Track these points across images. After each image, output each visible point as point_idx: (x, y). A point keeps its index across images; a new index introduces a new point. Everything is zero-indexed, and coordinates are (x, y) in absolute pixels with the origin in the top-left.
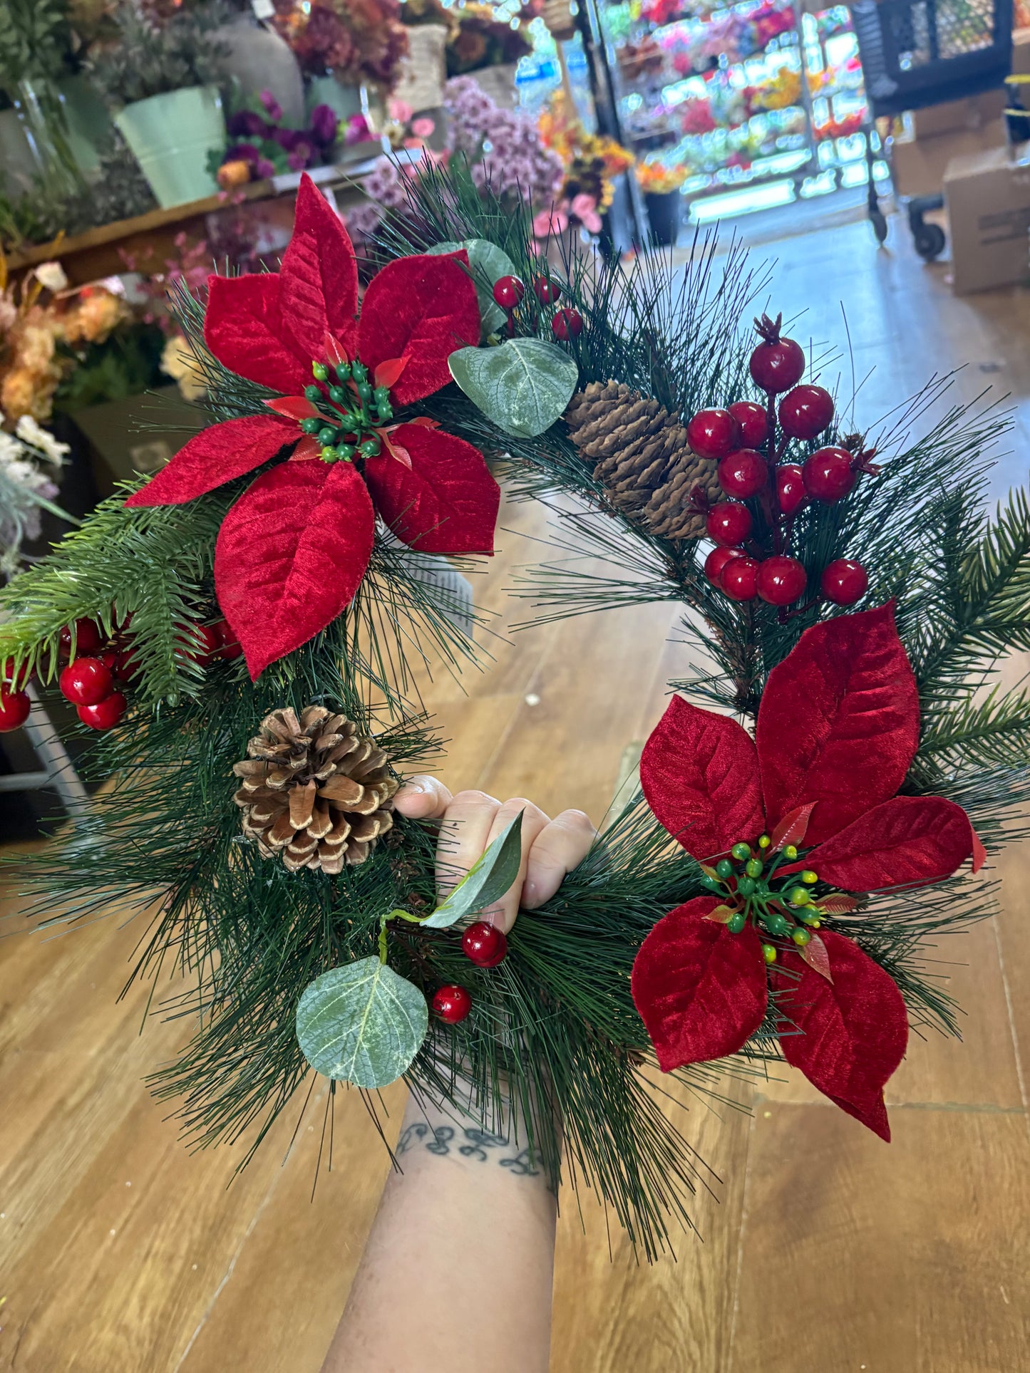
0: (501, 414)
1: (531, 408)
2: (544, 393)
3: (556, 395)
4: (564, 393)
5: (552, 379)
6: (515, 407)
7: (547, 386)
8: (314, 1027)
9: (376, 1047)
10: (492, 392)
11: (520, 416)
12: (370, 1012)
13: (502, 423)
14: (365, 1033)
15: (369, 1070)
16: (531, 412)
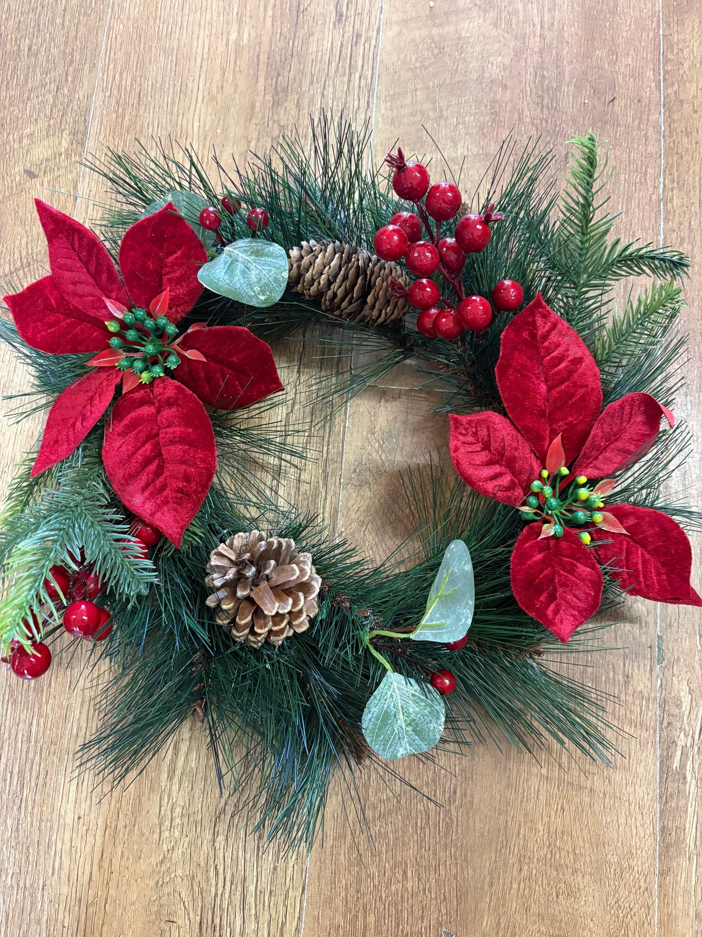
0: (250, 297)
1: (267, 285)
2: (270, 271)
3: (278, 269)
4: (283, 264)
5: (270, 259)
6: (257, 289)
7: (269, 266)
8: (378, 736)
9: (417, 726)
10: (238, 286)
11: (263, 292)
12: (402, 708)
13: (254, 303)
14: (405, 721)
15: (418, 742)
16: (269, 286)
